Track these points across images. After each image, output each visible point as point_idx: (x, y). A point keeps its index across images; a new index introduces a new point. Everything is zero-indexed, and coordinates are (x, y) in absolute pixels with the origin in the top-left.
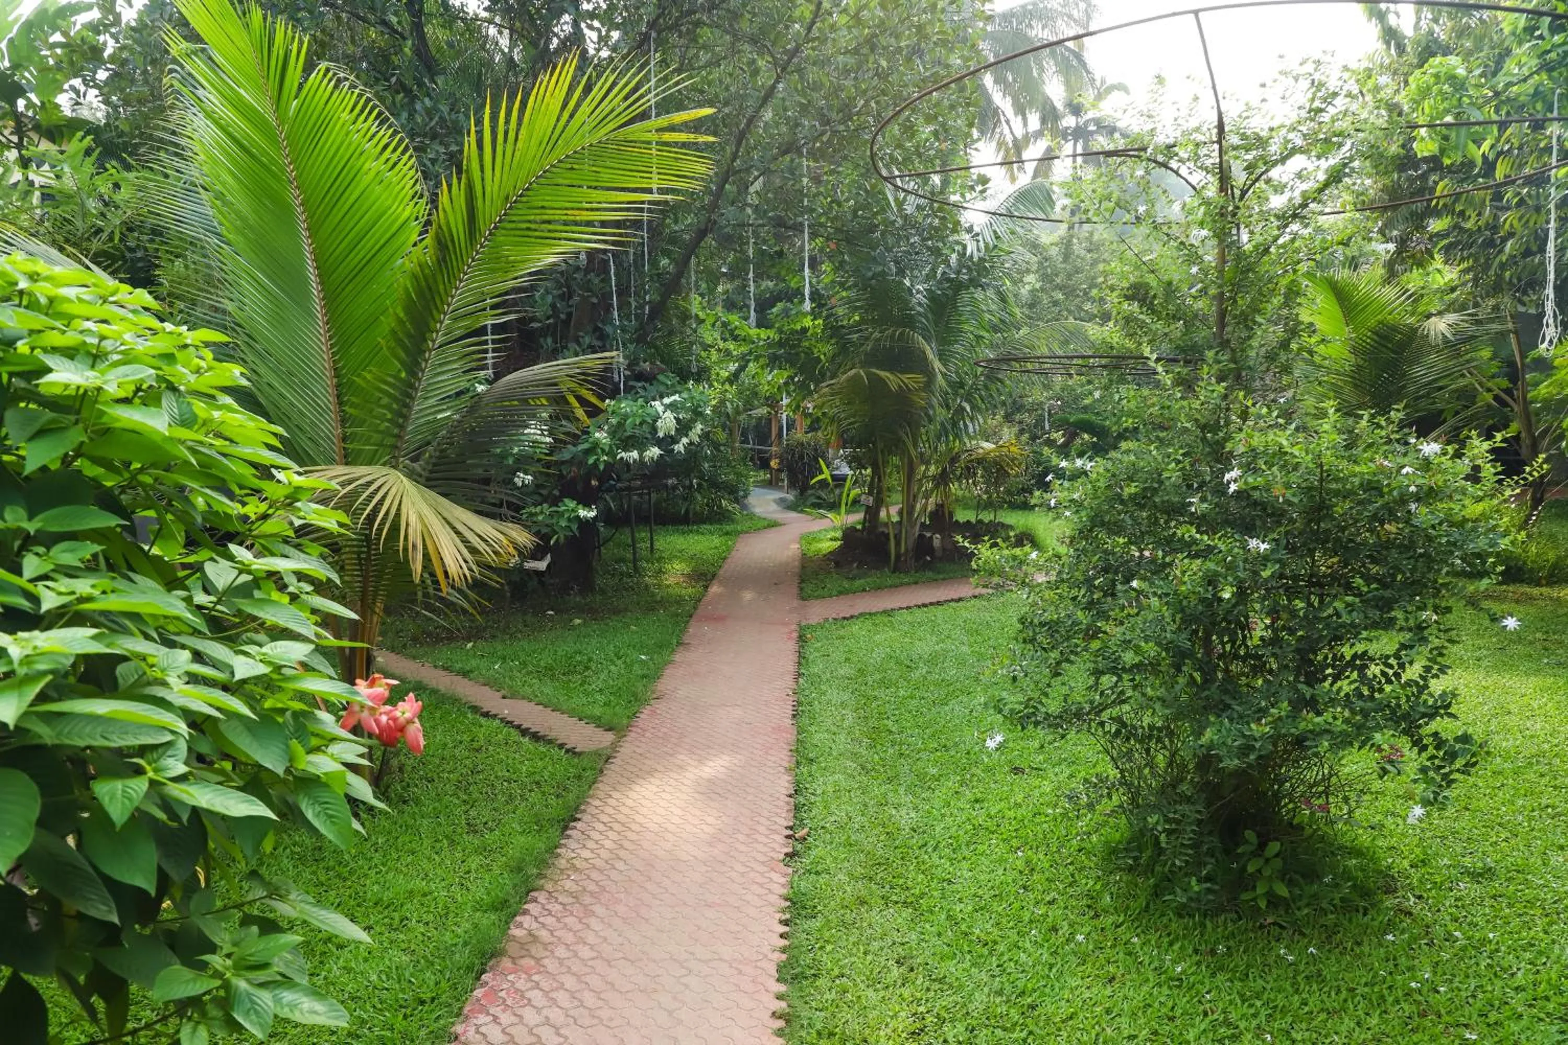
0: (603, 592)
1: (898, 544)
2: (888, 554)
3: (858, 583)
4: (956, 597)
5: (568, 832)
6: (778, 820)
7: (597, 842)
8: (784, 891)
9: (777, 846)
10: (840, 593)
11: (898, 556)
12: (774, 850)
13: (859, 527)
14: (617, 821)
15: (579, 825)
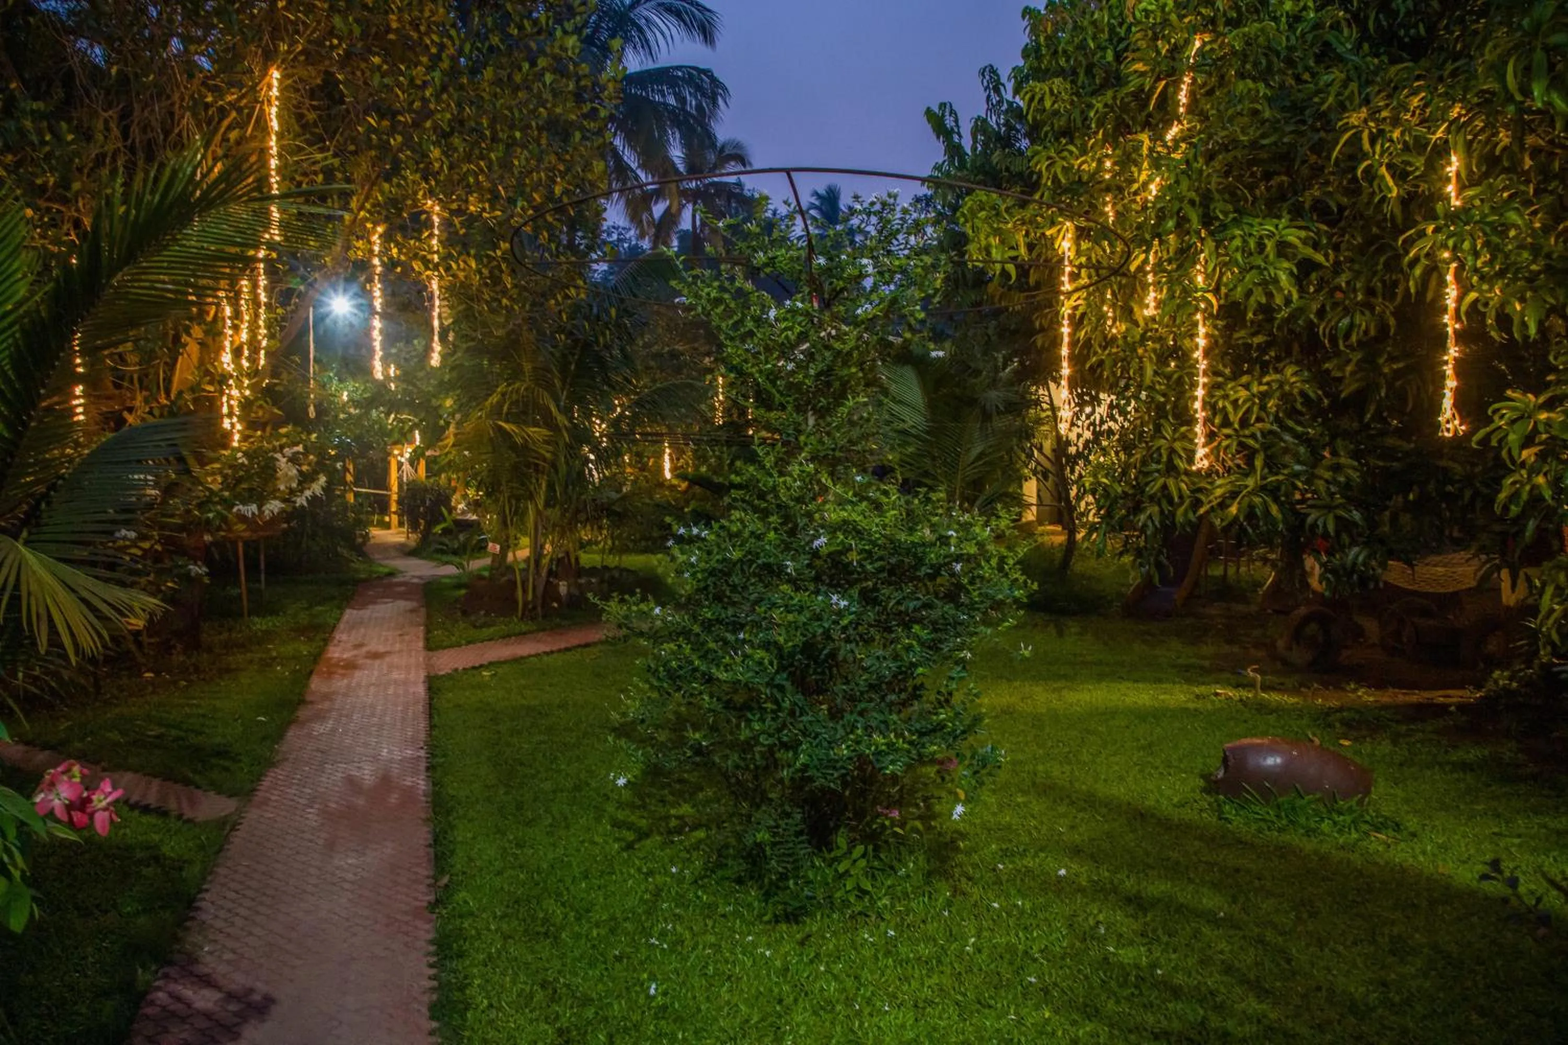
0: (210, 650)
1: (525, 591)
2: (516, 602)
3: (487, 632)
4: (583, 642)
5: (198, 904)
6: (419, 870)
7: (229, 911)
8: (430, 936)
9: (421, 897)
10: (469, 643)
11: (526, 603)
12: (416, 899)
13: (486, 574)
14: (249, 888)
15: (207, 896)
